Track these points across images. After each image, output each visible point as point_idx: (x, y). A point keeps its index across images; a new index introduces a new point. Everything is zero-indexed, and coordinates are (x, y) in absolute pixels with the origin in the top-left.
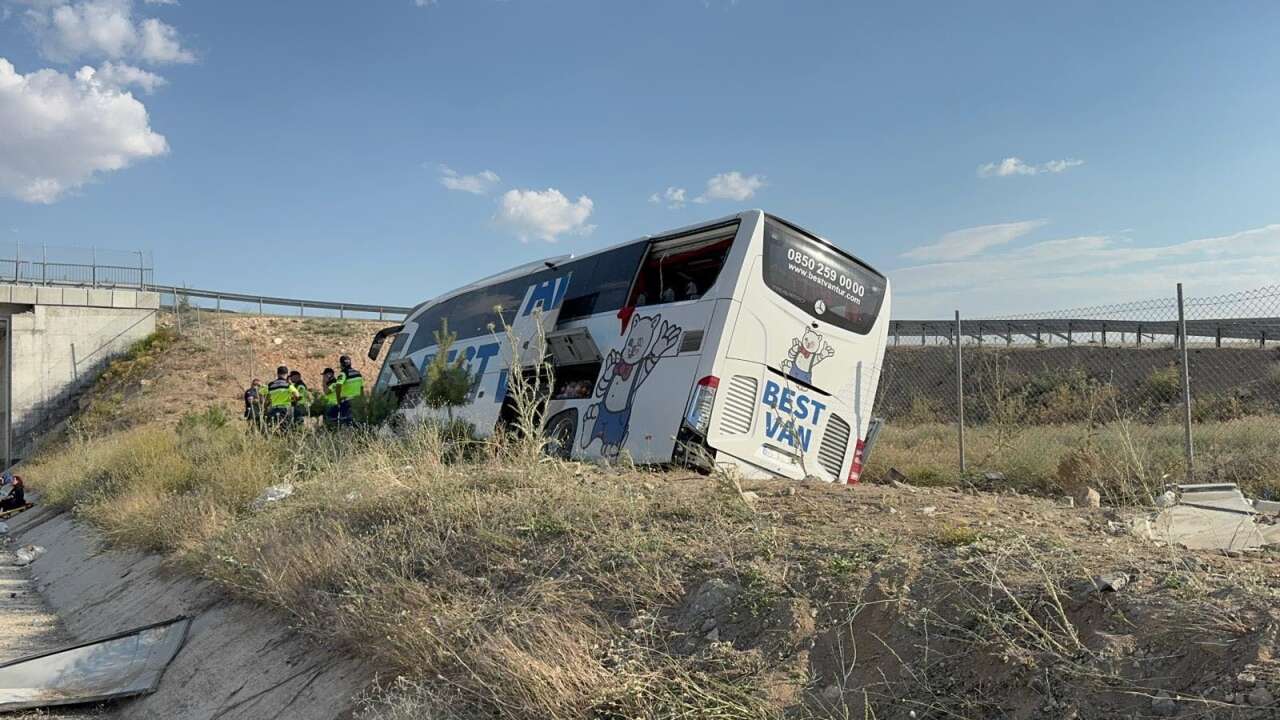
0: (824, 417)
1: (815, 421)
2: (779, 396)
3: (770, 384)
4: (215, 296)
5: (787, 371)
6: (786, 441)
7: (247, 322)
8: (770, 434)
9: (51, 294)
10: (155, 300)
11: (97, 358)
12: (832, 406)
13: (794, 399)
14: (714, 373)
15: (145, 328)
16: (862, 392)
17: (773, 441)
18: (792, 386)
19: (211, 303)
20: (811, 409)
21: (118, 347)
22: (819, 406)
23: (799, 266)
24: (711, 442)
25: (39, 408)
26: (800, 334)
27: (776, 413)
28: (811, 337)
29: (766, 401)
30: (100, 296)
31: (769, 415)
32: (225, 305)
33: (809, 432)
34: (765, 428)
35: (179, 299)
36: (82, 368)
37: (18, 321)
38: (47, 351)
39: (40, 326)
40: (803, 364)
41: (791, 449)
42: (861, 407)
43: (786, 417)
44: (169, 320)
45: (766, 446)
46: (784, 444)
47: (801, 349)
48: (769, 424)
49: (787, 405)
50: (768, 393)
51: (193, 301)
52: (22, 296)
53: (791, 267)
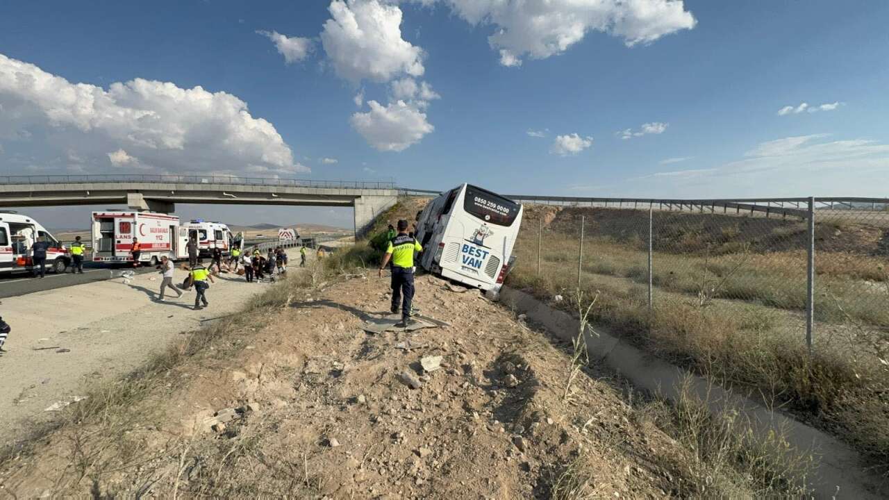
0: (488, 257)
1: (484, 258)
2: (469, 249)
3: (465, 245)
4: (415, 191)
5: (472, 241)
6: (471, 265)
7: (422, 200)
8: (464, 262)
9: (365, 192)
10: (396, 193)
11: (380, 212)
12: (491, 253)
13: (475, 250)
14: (443, 241)
15: (393, 202)
16: (506, 248)
17: (466, 265)
18: (474, 245)
19: (414, 193)
20: (482, 254)
21: (386, 208)
22: (486, 253)
23: (480, 203)
24: (441, 265)
25: (363, 228)
26: (479, 227)
27: (467, 255)
28: (483, 228)
29: (463, 251)
30: (380, 192)
31: (464, 256)
32: (418, 193)
33: (481, 262)
34: (462, 260)
35: (404, 192)
36: (375, 215)
37: (357, 201)
38: (365, 211)
39: (363, 202)
40: (479, 238)
41: (473, 268)
42: (506, 253)
43: (471, 257)
44: (401, 200)
45: (463, 267)
46: (470, 266)
47: (479, 233)
48: (464, 259)
49: (472, 253)
50: (464, 248)
51: (409, 193)
52: (357, 193)
53: (476, 203)
